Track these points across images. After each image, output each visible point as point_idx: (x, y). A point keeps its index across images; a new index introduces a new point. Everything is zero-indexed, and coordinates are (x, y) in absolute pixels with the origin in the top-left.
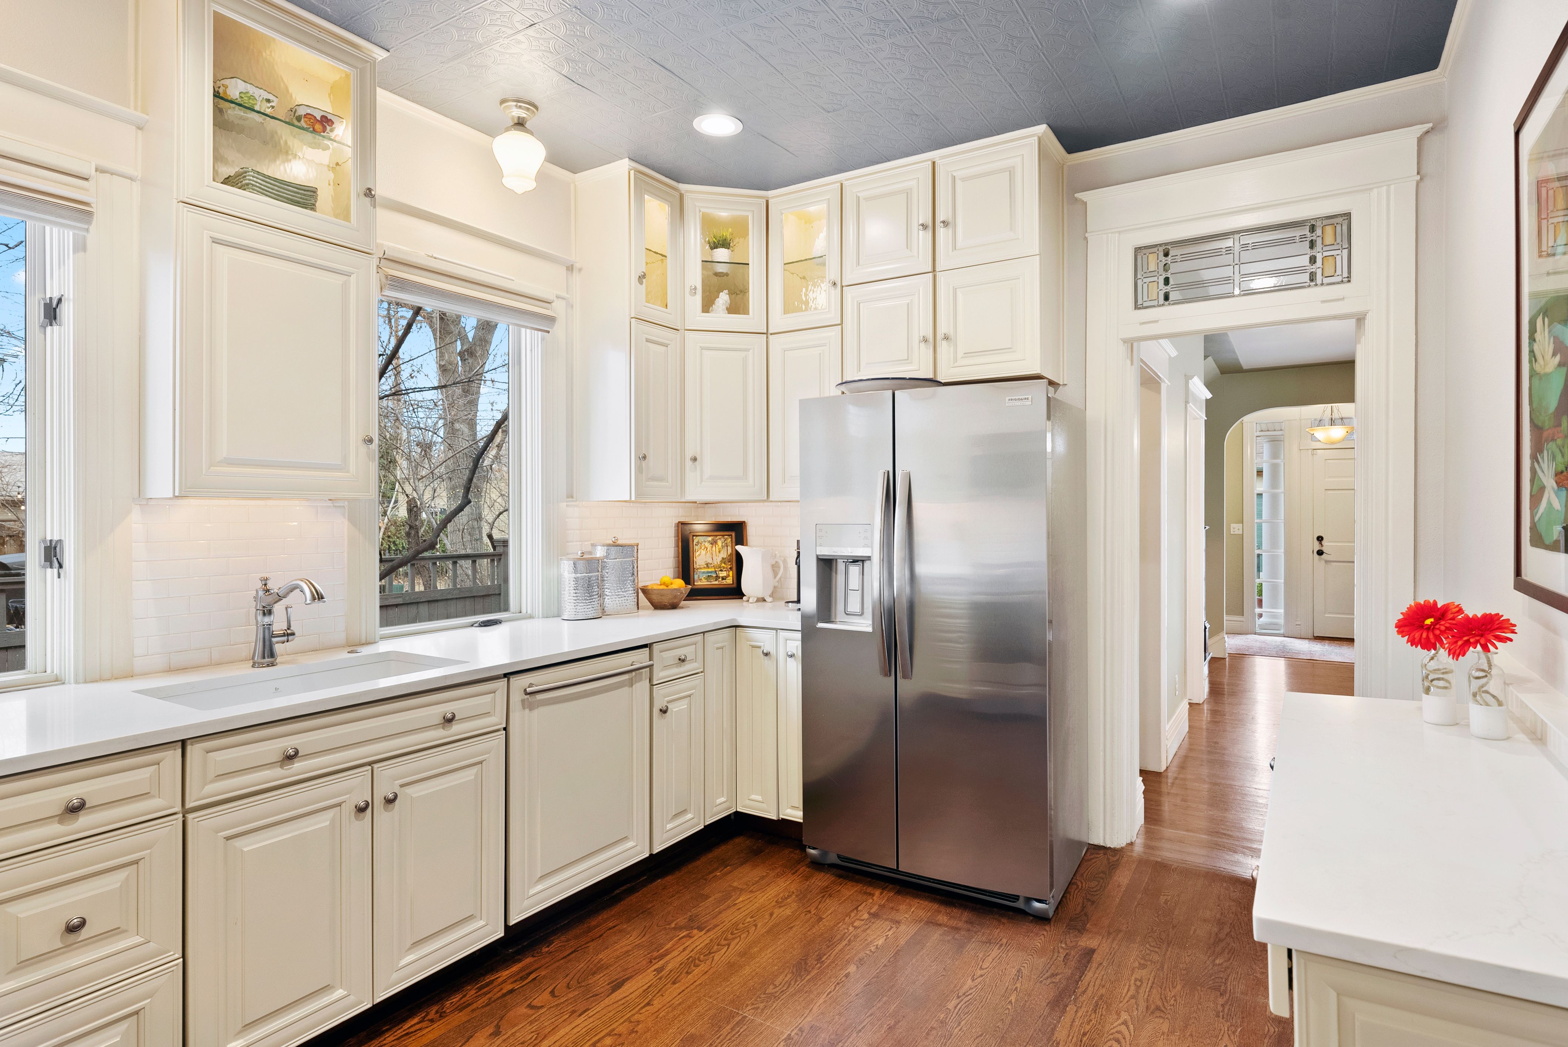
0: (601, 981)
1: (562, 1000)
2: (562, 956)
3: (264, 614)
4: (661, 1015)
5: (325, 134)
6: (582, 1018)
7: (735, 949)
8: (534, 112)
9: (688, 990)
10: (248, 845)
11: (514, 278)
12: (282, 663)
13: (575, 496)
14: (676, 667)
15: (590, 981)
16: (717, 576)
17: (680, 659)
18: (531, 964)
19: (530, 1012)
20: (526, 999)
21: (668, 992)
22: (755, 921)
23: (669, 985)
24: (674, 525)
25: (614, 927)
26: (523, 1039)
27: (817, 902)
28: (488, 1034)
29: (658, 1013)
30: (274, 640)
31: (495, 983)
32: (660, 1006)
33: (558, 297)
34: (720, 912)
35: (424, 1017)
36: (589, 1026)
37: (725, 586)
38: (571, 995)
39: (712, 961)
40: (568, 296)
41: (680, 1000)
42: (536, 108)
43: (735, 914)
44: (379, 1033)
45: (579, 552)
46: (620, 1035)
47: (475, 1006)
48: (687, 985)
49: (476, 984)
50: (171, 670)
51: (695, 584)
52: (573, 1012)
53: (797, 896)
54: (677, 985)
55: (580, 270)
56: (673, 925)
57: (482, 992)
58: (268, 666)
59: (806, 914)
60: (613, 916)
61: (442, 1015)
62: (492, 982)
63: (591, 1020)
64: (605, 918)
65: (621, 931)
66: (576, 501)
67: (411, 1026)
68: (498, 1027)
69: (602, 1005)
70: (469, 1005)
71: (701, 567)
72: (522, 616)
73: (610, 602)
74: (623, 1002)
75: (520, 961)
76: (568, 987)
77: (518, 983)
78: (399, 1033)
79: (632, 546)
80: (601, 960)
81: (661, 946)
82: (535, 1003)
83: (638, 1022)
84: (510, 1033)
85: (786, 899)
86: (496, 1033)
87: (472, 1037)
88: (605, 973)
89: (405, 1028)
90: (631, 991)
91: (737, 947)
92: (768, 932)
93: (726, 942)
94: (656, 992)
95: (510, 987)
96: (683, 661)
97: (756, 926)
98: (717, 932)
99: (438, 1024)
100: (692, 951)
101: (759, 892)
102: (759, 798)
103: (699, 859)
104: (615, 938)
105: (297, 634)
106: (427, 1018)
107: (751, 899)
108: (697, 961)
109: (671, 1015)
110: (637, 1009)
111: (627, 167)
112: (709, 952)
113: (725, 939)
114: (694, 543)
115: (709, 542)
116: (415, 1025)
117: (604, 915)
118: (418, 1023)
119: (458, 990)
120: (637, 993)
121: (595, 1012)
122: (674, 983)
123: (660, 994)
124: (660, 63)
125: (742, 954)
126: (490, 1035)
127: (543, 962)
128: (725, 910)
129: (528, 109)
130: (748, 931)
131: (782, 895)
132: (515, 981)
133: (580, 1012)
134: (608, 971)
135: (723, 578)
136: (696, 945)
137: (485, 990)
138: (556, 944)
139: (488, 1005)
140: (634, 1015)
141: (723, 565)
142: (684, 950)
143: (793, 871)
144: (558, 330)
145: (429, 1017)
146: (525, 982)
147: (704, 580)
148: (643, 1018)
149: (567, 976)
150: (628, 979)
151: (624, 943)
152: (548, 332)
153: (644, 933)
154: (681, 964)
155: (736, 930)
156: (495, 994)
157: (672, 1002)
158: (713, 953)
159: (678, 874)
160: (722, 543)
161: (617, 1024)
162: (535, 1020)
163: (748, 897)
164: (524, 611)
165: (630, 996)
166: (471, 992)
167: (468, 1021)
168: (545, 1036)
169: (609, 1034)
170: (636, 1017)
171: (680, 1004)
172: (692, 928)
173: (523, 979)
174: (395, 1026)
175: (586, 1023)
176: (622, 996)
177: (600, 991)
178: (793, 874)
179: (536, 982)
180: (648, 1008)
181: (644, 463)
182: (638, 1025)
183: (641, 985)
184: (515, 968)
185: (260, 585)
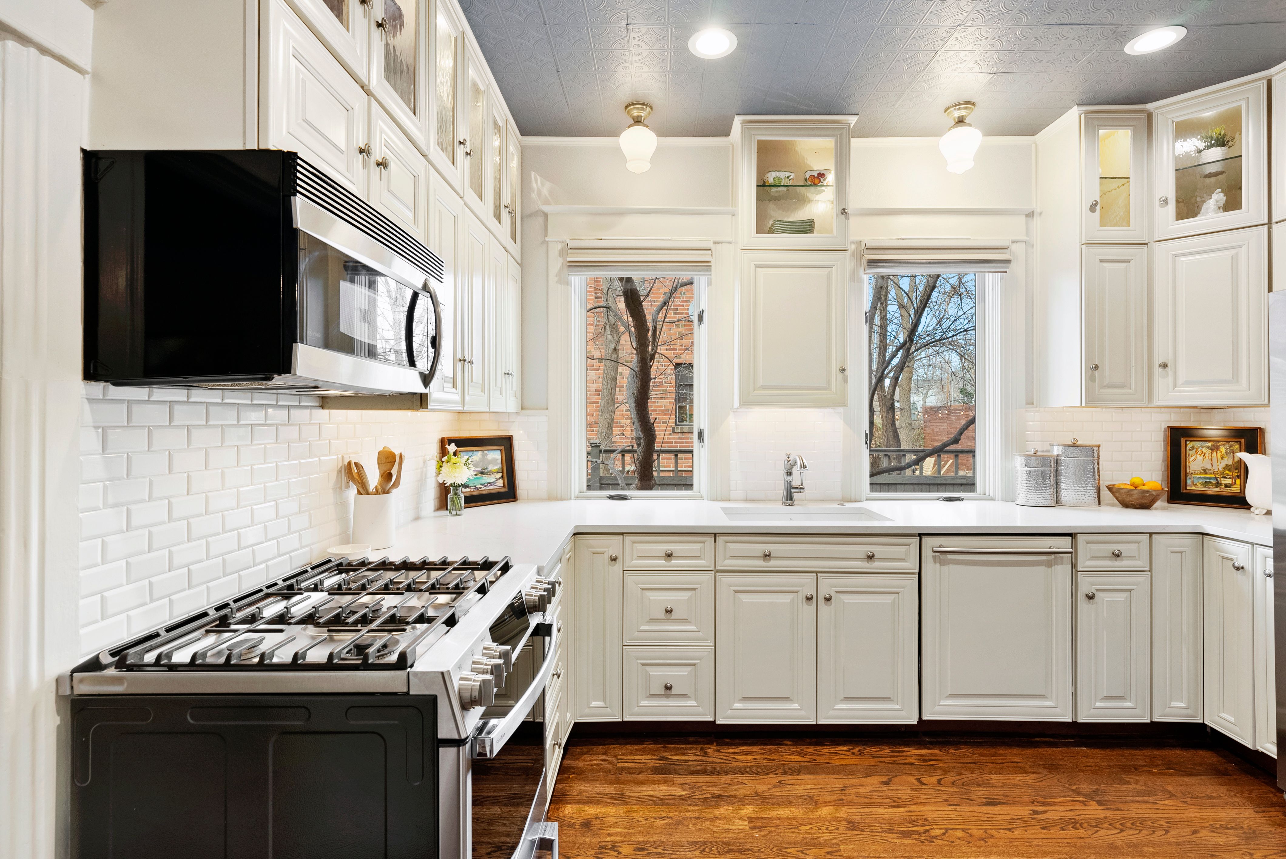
0: (982, 793)
1: (943, 789)
2: (962, 761)
3: (788, 475)
4: (1015, 843)
5: (821, 184)
6: (950, 808)
7: (1127, 838)
8: (971, 108)
9: (1054, 840)
10: (746, 599)
11: (970, 237)
12: (798, 505)
13: (1035, 403)
14: (1110, 560)
15: (972, 789)
16: (1218, 483)
17: (1113, 553)
18: (936, 755)
19: (916, 783)
20: (919, 774)
21: (1033, 831)
22: (1169, 827)
23: (1038, 827)
24: (1163, 430)
25: (1017, 763)
26: (901, 796)
27: (1272, 852)
28: (881, 780)
29: (1013, 840)
30: (793, 490)
31: (904, 754)
32: (1019, 837)
33: (1013, 242)
34: (1133, 801)
35: (851, 749)
36: (952, 816)
37: (1230, 494)
38: (951, 789)
39: (1094, 833)
40: (1028, 238)
41: (1041, 843)
42: (973, 104)
43: (1149, 811)
44: (821, 744)
45: (1033, 450)
46: (971, 836)
47: (883, 760)
48: (1055, 837)
49: (892, 748)
50: (747, 500)
51: (1188, 488)
52: (946, 801)
53: (1244, 833)
54: (1045, 831)
55: (1041, 214)
56: (1074, 787)
57: (893, 754)
58: (789, 505)
59: (1243, 854)
60: (1022, 755)
61: (861, 754)
62: (903, 752)
63: (956, 813)
64: (1015, 754)
65: (1021, 768)
66: (1037, 407)
67: (841, 750)
68: (890, 780)
69: (971, 809)
70: (880, 757)
71: (1197, 472)
72: (985, 497)
73: (1066, 494)
74: (989, 816)
75: (929, 748)
76: (953, 783)
77: (919, 761)
78: (832, 750)
79: (1092, 447)
80: (991, 779)
81: (1051, 796)
82: (924, 780)
83: (992, 836)
84: (895, 788)
85: (1228, 829)
86: (887, 783)
87: (870, 776)
88: (988, 789)
89: (838, 749)
90: (1001, 813)
91: (1130, 837)
92: (1177, 844)
93: (1121, 827)
94: (1022, 825)
95: (913, 761)
96: (1118, 556)
97: (1167, 832)
98: (1118, 814)
99: (856, 757)
100: (1078, 815)
101: (1193, 807)
102: (1232, 719)
103: (1142, 750)
104: (1012, 770)
105: (806, 489)
106: (852, 751)
107: (1179, 808)
108: (1078, 825)
109: (1024, 849)
110: (997, 827)
111: (1078, 113)
112: (1097, 824)
113: (1121, 824)
114: (1188, 448)
115: (1208, 447)
116: (843, 750)
117: (1015, 751)
118: (845, 751)
119: (879, 745)
120: (1005, 817)
121: (962, 810)
122: (1043, 828)
123: (1025, 828)
124: (1058, 23)
125: (1130, 845)
126: (883, 782)
127: (945, 758)
128: (1139, 802)
129: (966, 108)
130: (1154, 832)
131: (1224, 823)
132: (918, 759)
133: (951, 803)
134: (991, 789)
135: (1226, 486)
136: (1086, 813)
137: (895, 754)
138: (963, 751)
139: (892, 763)
140: (992, 829)
141: (1227, 472)
142: (1072, 810)
143: (1259, 810)
144: (1017, 269)
145: (853, 751)
146: (925, 764)
147: (1199, 486)
148: (998, 836)
149: (957, 776)
150: (1003, 803)
151: (1018, 778)
152: (1006, 272)
153: (1041, 779)
154: (1060, 819)
155: (1140, 823)
156: (900, 760)
157: (1032, 840)
158: (1099, 828)
159: (1108, 752)
160: (1227, 449)
161: (974, 827)
162: (916, 790)
163: (1177, 804)
164: (987, 494)
165: (998, 816)
166: (886, 751)
167: (875, 766)
168: (917, 804)
169: (963, 830)
170: (993, 832)
171: (1038, 846)
172: (1092, 799)
173: (924, 760)
174: (832, 745)
175: (951, 813)
176: (990, 812)
177: (976, 799)
178: (1257, 812)
179: (932, 767)
180: (1007, 832)
181: (1096, 373)
182: (991, 838)
183: (1012, 813)
184: (923, 752)
185: (786, 458)
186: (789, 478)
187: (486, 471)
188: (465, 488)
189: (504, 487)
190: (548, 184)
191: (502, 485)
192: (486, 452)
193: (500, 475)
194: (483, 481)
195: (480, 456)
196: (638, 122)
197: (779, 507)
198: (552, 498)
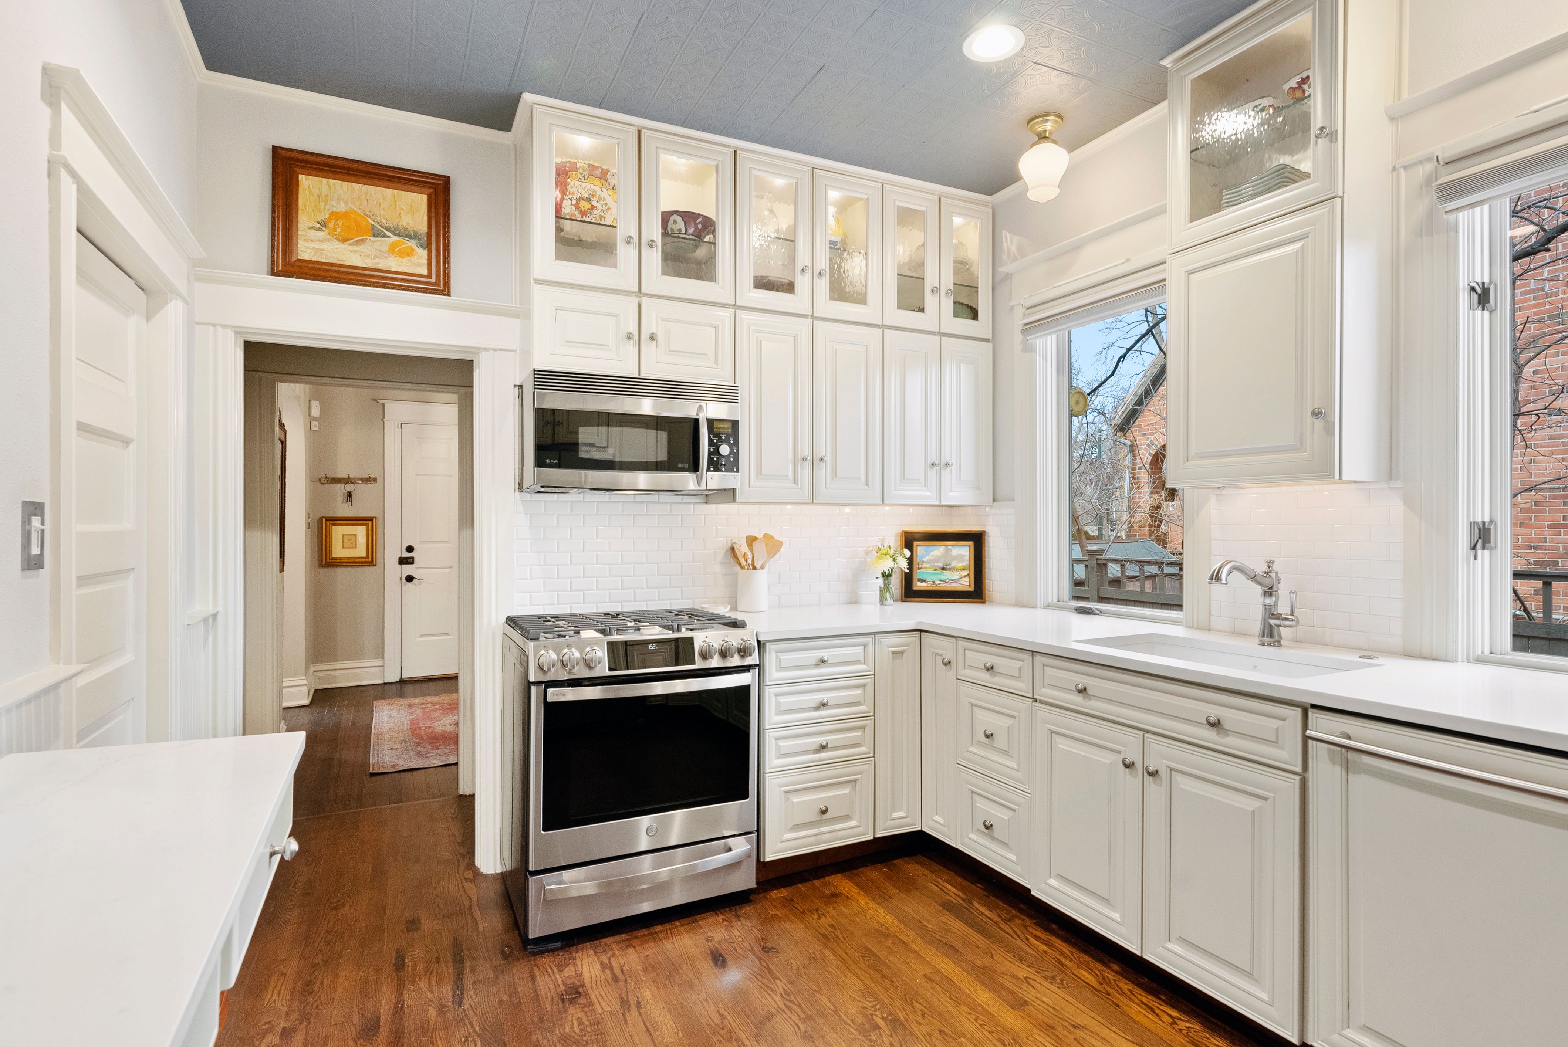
3: (1265, 594)
186: (1269, 601)
187: (949, 567)
188: (922, 582)
189: (970, 586)
190: (1016, 239)
191: (968, 584)
192: (950, 547)
193: (966, 573)
194: (944, 578)
195: (942, 551)
196: (1045, 137)
197: (1252, 645)
198: (1019, 604)
